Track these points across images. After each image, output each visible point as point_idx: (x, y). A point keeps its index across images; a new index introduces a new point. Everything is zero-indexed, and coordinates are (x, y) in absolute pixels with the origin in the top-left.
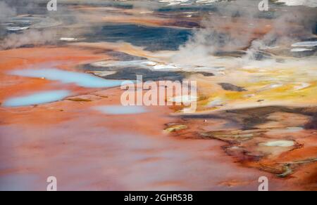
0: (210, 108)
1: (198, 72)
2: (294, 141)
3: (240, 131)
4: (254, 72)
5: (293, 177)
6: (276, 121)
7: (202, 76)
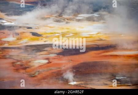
0: (19, 44)
1: (25, 27)
2: (49, 60)
3: (26, 55)
4: (52, 28)
5: (37, 77)
6: (46, 51)
7: (26, 28)
